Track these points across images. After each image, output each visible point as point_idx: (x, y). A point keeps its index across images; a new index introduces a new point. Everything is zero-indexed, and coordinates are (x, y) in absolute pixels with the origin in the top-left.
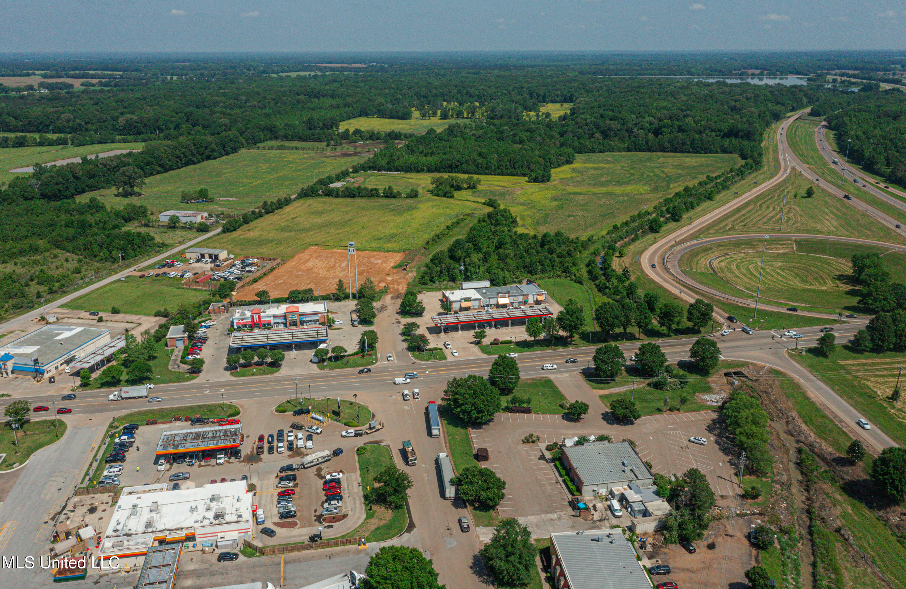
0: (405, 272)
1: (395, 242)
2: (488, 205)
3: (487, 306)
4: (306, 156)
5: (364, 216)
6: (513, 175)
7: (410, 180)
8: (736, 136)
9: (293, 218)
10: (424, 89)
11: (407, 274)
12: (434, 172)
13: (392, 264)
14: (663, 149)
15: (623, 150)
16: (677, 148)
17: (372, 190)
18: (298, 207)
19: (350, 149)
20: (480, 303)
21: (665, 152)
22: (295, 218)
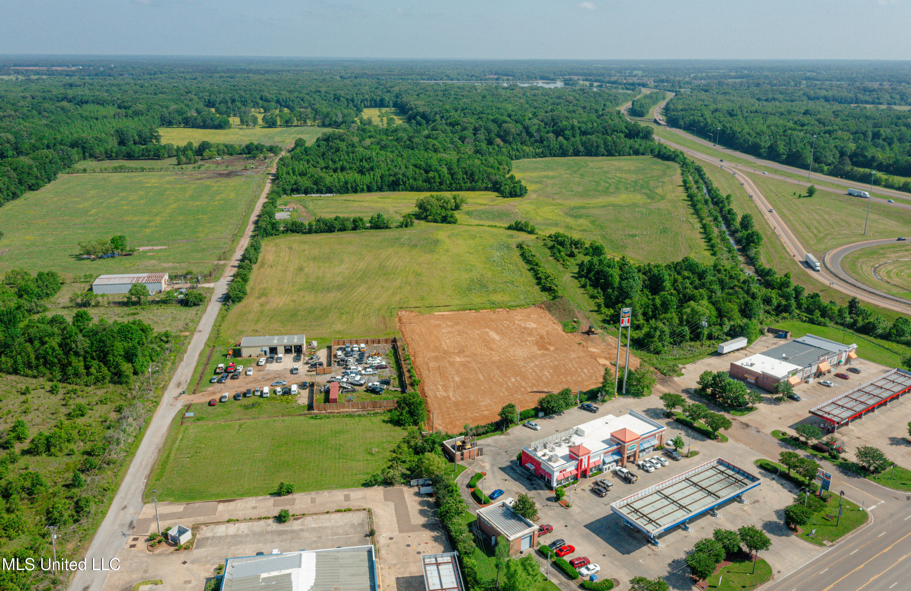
2: (515, 229)
3: (809, 377)
4: (169, 178)
6: (474, 190)
7: (364, 204)
8: (638, 136)
11: (605, 340)
15: (537, 155)
16: (591, 152)
20: (803, 375)
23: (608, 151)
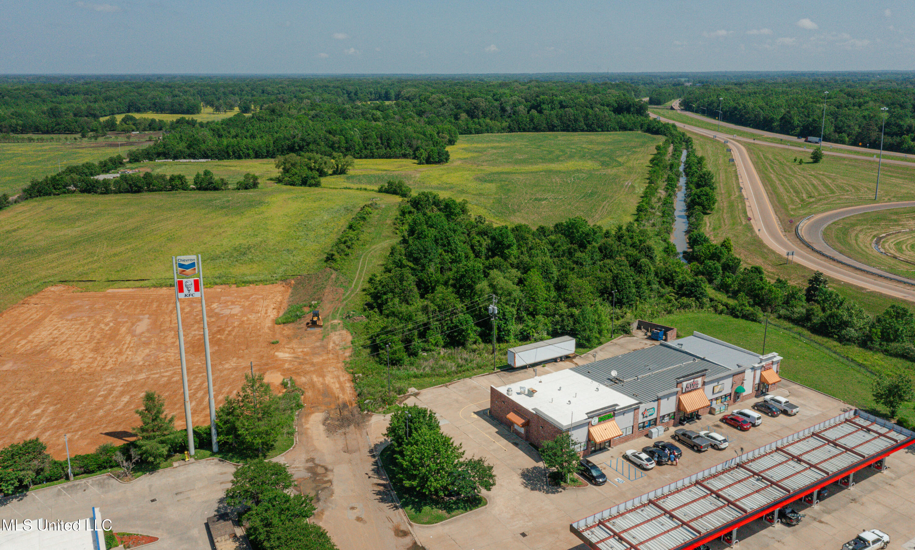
0: (317, 330)
1: (252, 261)
2: (387, 192)
3: (654, 423)
4: (47, 147)
5: (167, 220)
6: (390, 157)
7: (233, 168)
8: (628, 111)
9: (8, 232)
10: (209, 88)
11: (325, 336)
12: (266, 157)
13: (273, 314)
14: (552, 128)
15: (502, 130)
16: (569, 126)
17: (172, 179)
18: (24, 212)
19: (122, 139)
20: (635, 418)
21: (555, 131)
22: (14, 231)
23: (587, 125)
